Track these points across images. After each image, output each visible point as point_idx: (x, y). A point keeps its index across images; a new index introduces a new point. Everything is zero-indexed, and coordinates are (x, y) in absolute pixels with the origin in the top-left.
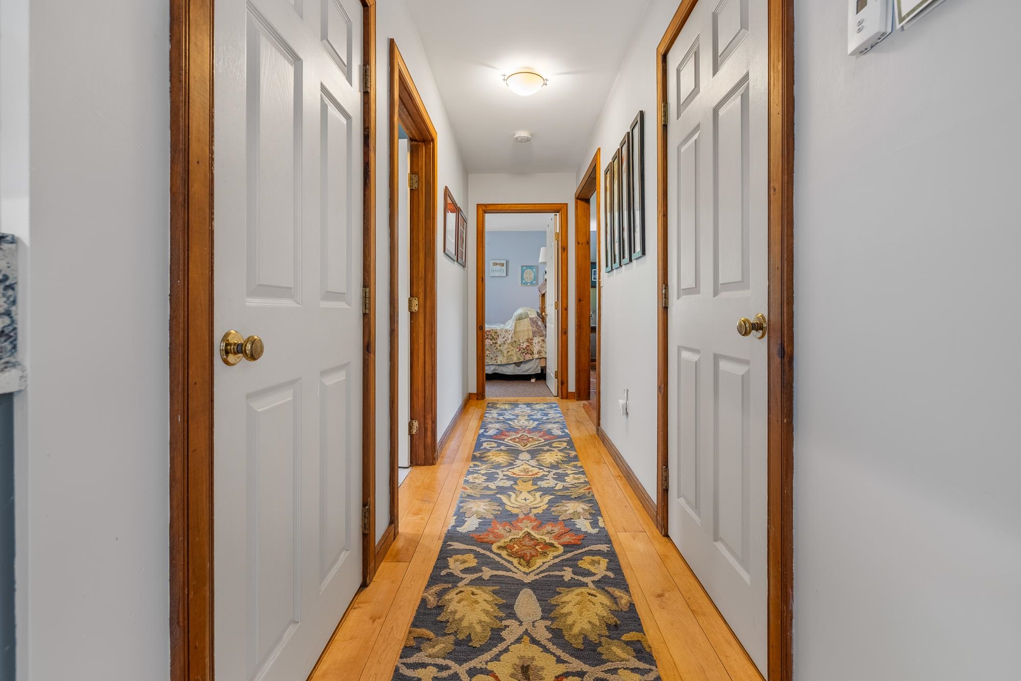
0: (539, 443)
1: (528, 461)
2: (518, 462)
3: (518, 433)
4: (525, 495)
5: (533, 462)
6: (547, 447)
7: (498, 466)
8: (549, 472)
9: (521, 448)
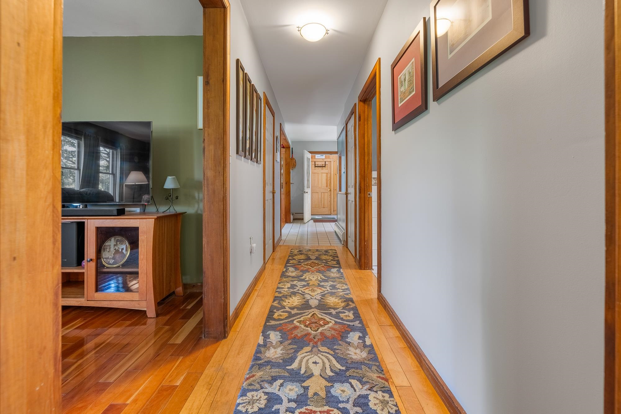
0: (300, 318)
1: (311, 298)
2: (319, 297)
3: (321, 333)
4: (314, 279)
5: (308, 297)
6: (293, 312)
7: (332, 294)
8: (298, 290)
9: (317, 312)
